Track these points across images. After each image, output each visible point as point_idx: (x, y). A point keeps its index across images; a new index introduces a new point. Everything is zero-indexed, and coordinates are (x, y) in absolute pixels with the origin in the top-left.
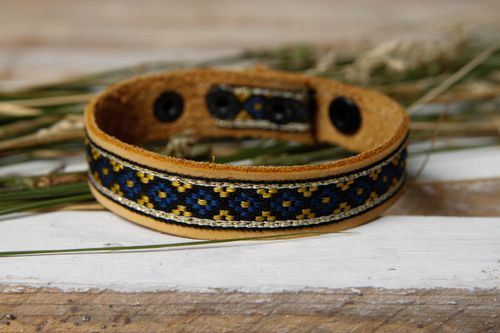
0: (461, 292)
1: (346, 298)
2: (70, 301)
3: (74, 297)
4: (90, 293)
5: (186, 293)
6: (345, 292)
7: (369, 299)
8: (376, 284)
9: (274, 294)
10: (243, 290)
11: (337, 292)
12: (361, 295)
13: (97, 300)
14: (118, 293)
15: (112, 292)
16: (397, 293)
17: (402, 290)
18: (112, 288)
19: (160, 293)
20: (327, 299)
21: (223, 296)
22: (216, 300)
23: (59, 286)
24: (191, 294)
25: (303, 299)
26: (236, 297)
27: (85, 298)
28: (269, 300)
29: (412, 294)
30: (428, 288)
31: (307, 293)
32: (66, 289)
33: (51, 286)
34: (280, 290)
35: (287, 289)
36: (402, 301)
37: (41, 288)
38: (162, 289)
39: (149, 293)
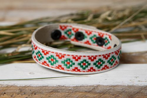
0: (124, 86)
1: (93, 87)
2: (20, 89)
3: (21, 88)
4: (25, 87)
5: (50, 87)
6: (93, 86)
7: (99, 88)
8: (101, 84)
9: (73, 87)
10: (65, 86)
11: (90, 86)
12: (97, 87)
13: (27, 89)
14: (32, 87)
15: (31, 86)
16: (106, 86)
17: (108, 85)
18: (31, 85)
19: (43, 87)
20: (88, 88)
21: (60, 87)
22: (58, 88)
23: (17, 85)
24: (52, 87)
25: (81, 88)
26: (64, 88)
27: (24, 88)
28: (72, 88)
29: (111, 87)
30: (115, 85)
31: (83, 86)
32: (19, 86)
33: (15, 85)
34: (75, 86)
35: (77, 85)
36: (108, 88)
37: (12, 86)
38: (44, 86)
39: (40, 87)
